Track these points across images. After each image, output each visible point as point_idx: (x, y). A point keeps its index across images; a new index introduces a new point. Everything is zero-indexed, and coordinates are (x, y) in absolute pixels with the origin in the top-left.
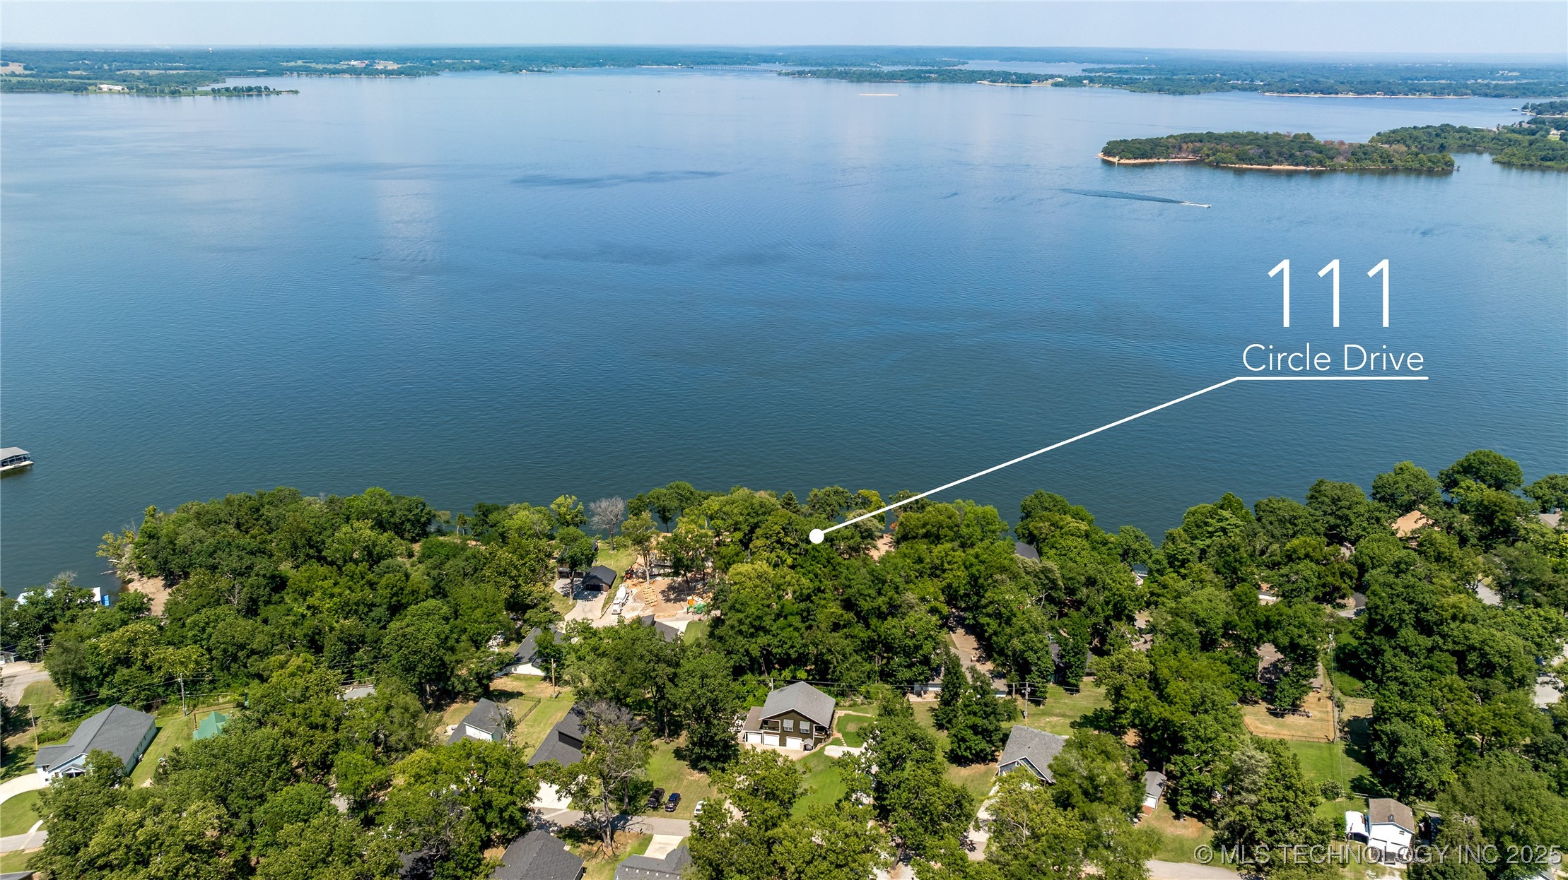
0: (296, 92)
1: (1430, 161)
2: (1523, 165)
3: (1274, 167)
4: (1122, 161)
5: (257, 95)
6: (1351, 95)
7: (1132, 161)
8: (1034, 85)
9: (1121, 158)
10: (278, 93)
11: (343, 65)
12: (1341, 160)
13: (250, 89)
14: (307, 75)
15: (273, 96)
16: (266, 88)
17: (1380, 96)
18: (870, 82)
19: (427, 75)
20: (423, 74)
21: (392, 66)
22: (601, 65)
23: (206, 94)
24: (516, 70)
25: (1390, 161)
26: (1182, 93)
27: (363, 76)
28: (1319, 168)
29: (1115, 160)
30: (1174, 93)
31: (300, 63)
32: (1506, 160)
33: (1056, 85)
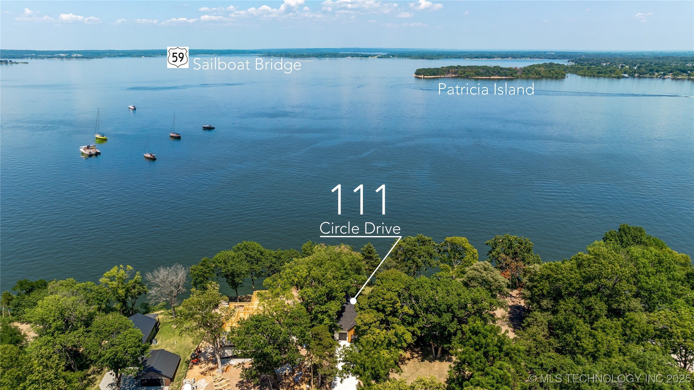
1: (556, 74)
2: (591, 76)
3: (492, 77)
4: (425, 77)
6: (499, 59)
7: (430, 77)
8: (370, 58)
9: (424, 76)
11: (56, 55)
12: (518, 74)
17: (510, 59)
18: (300, 57)
25: (540, 74)
26: (432, 59)
28: (511, 77)
29: (422, 76)
30: (429, 59)
32: (583, 74)
33: (379, 57)
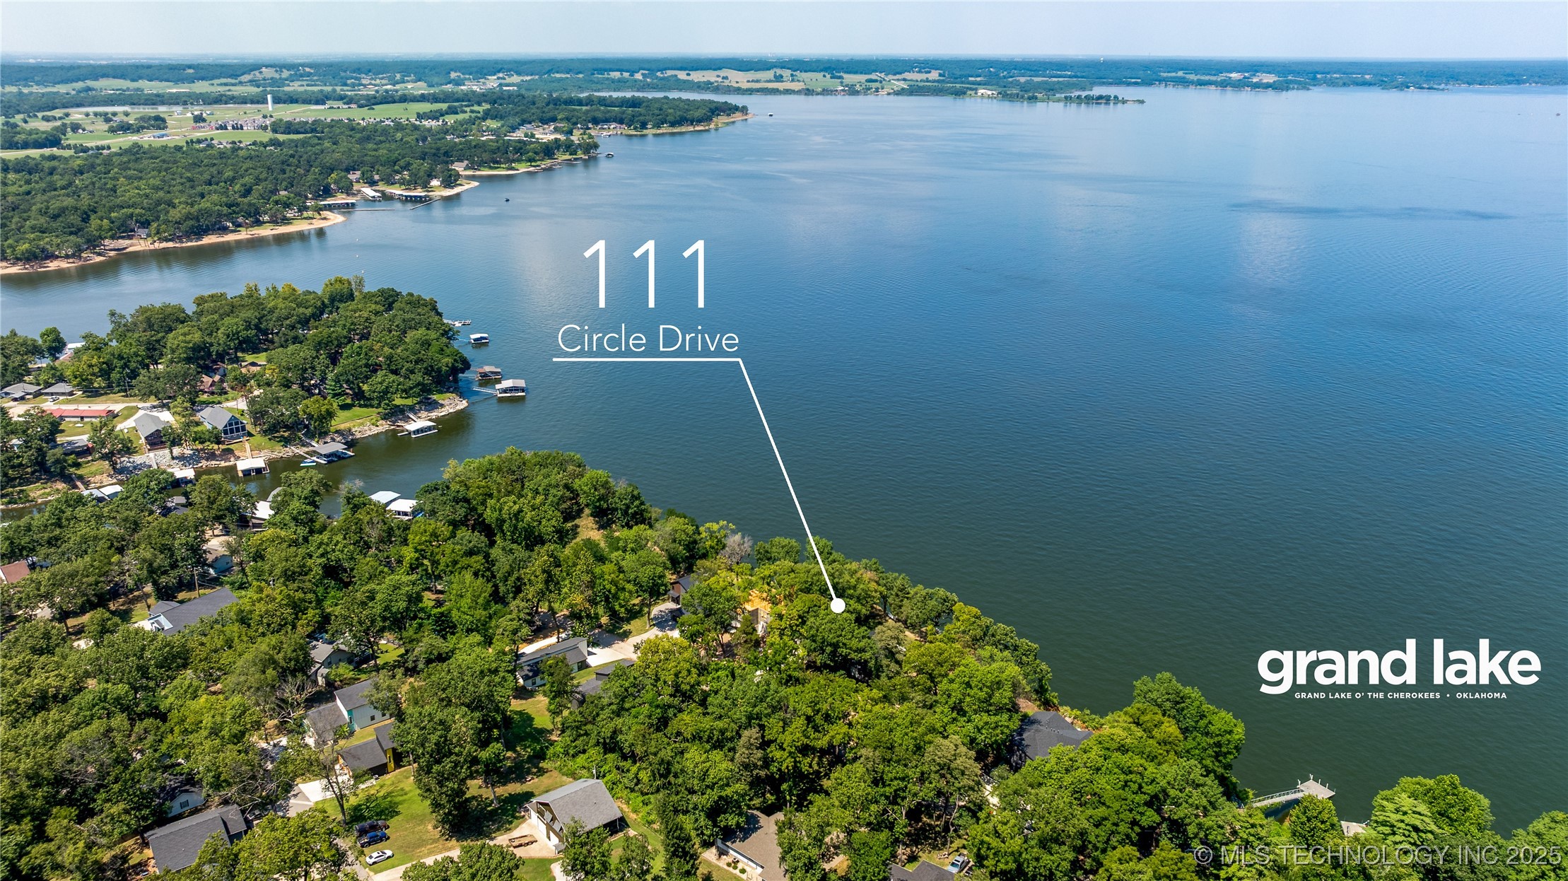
0: (1142, 102)
5: (1106, 104)
10: (1124, 102)
13: (1100, 97)
14: (1174, 86)
15: (1120, 105)
16: (1116, 97)
19: (1298, 89)
20: (1293, 89)
21: (1269, 79)
22: (1519, 82)
23: (1059, 100)
24: (1404, 86)
27: (1228, 88)
31: (1180, 74)
